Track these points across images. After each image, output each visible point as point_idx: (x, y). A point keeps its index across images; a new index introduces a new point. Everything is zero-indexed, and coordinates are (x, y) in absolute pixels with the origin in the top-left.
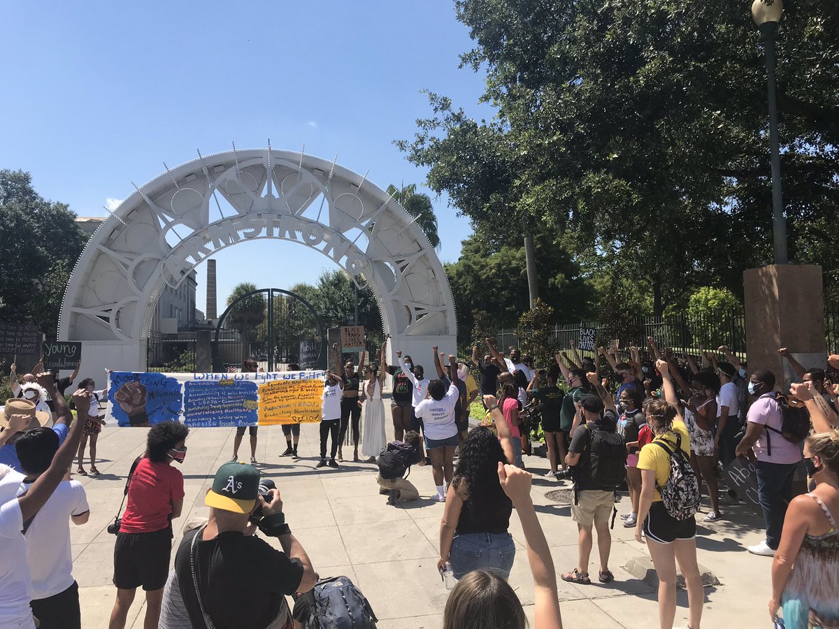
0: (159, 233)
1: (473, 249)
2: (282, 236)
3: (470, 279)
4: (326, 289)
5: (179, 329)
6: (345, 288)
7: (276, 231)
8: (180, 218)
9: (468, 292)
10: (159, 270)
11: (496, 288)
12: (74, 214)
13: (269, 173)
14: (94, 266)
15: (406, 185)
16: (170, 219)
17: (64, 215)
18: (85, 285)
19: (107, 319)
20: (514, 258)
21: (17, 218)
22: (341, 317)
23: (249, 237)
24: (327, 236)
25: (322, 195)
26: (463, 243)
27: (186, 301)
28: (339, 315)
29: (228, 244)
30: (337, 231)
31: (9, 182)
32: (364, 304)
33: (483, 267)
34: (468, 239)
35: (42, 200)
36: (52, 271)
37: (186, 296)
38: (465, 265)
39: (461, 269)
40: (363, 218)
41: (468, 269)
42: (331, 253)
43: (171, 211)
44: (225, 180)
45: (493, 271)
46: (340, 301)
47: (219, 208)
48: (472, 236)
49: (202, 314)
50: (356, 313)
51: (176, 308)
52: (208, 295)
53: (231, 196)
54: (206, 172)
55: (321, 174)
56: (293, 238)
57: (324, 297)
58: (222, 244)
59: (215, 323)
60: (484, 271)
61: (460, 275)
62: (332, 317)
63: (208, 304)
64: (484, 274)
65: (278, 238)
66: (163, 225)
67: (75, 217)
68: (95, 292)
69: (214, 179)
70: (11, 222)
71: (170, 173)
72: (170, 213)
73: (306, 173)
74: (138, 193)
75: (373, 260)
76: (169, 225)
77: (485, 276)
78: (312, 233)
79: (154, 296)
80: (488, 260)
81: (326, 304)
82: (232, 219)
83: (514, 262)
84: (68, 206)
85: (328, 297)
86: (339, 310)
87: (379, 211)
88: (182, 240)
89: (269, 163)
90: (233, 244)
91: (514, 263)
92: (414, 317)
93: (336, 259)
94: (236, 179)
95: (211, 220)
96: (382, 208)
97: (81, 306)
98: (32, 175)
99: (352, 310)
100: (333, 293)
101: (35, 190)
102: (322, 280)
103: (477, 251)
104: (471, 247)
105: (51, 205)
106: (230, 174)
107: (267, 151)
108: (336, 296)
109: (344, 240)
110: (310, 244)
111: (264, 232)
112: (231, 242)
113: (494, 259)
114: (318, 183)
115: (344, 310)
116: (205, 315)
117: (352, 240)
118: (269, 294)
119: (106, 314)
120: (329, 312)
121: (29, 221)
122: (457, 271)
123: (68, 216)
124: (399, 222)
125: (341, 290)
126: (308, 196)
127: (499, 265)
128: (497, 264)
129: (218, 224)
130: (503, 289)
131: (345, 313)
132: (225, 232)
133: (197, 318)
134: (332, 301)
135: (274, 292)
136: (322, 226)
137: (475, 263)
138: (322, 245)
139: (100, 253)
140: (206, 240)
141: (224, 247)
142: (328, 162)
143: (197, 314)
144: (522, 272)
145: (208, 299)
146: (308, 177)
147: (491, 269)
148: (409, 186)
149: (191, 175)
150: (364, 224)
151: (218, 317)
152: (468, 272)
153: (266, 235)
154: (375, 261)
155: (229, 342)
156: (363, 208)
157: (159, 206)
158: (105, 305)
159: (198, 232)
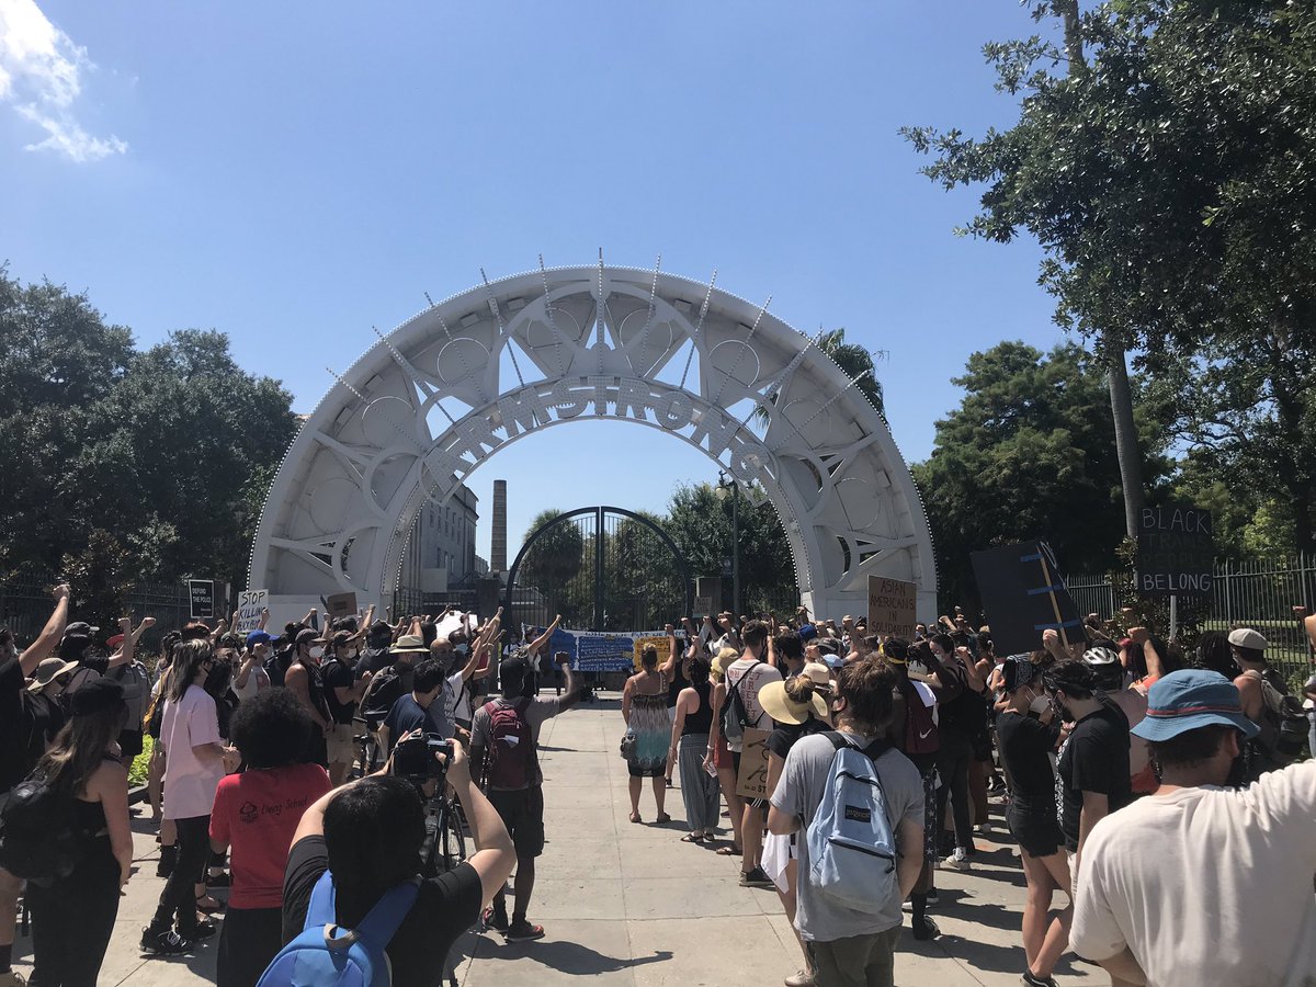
0: (417, 412)
1: (958, 435)
2: (621, 415)
3: (958, 488)
4: (683, 515)
5: (449, 587)
6: (716, 513)
7: (611, 408)
8: (449, 386)
9: (953, 512)
10: (415, 473)
11: (1009, 504)
12: (289, 395)
13: (600, 307)
14: (309, 470)
15: (826, 332)
16: (435, 389)
17: (274, 396)
18: (295, 501)
19: (327, 559)
20: (1042, 448)
21: (204, 400)
22: (709, 562)
23: (567, 417)
24: (697, 413)
25: (689, 343)
26: (939, 425)
27: (462, 542)
28: (705, 559)
29: (530, 430)
30: (715, 403)
31: (197, 349)
32: (747, 540)
33: (983, 465)
34: (947, 419)
35: (242, 373)
36: (249, 485)
37: (462, 535)
38: (950, 462)
39: (943, 468)
40: (761, 382)
41: (955, 468)
42: (705, 443)
43: (436, 376)
44: (527, 320)
45: (1005, 471)
46: (706, 534)
47: (516, 368)
48: (954, 414)
49: (484, 563)
50: (735, 557)
51: (446, 553)
52: (494, 534)
53: (534, 350)
54: (495, 309)
55: (686, 308)
56: (640, 417)
57: (680, 529)
58: (521, 429)
59: (505, 578)
60: (987, 472)
61: (938, 479)
62: (693, 563)
63: (494, 549)
64: (988, 477)
65: (613, 418)
66: (422, 397)
67: (290, 400)
68: (310, 513)
69: (506, 321)
70: (194, 406)
71: (435, 310)
72: (435, 379)
73: (662, 305)
74: (382, 344)
75: (776, 454)
76: (433, 399)
77: (990, 481)
78: (672, 410)
79: (406, 519)
80: (992, 453)
81: (683, 541)
82: (538, 386)
83: (1043, 456)
84: (280, 383)
85: (686, 529)
86: (705, 550)
87: (788, 369)
88: (454, 423)
89: (599, 289)
90: (539, 428)
91: (1044, 458)
92: (855, 557)
93: (714, 453)
94: (544, 319)
95: (503, 389)
96: (792, 363)
97: (287, 537)
98: (230, 338)
99: (727, 551)
100: (696, 522)
101: (234, 360)
102: (676, 501)
103: (966, 439)
104: (956, 432)
105: (256, 382)
106: (535, 311)
107: (597, 270)
108: (700, 528)
109: (727, 419)
110: (669, 427)
111: (590, 408)
112: (535, 426)
113: (1004, 453)
114: (685, 324)
115: (713, 551)
116: (489, 565)
117: (742, 419)
118: (597, 517)
119: (326, 551)
120: (688, 554)
121: (220, 405)
122: (935, 472)
123: (280, 398)
124: (825, 388)
125: (707, 516)
126: (665, 346)
127: (1016, 462)
128: (1011, 458)
129: (514, 394)
130: (1020, 506)
131: (715, 556)
132: (526, 411)
133: (477, 569)
134: (694, 535)
135: (606, 513)
136: (690, 396)
137: (968, 459)
138: (689, 430)
139: (321, 448)
140: (495, 425)
141: (524, 434)
142: (700, 286)
143: (477, 563)
144: (1060, 474)
145: (493, 541)
146: (667, 313)
147: (1000, 468)
148: (831, 334)
149: (471, 314)
150: (762, 392)
151: (508, 569)
152: (955, 474)
153: (594, 413)
154: (783, 456)
155: (525, 607)
156: (759, 366)
157: (417, 369)
158: (325, 534)
159: (481, 408)
